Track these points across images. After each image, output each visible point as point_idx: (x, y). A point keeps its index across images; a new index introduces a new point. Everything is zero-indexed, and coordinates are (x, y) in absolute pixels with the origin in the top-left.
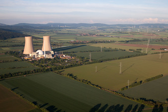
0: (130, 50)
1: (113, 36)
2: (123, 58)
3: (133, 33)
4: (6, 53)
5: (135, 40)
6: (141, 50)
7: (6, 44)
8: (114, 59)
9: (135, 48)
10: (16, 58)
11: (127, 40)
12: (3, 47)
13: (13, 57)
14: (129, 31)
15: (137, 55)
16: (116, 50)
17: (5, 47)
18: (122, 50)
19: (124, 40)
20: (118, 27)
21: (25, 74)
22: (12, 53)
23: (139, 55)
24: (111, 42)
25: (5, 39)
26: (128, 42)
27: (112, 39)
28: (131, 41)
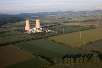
0: (87, 26)
1: (77, 18)
2: (83, 30)
3: (89, 16)
4: (15, 30)
5: (91, 20)
6: (93, 25)
7: (14, 25)
8: (77, 31)
9: (90, 25)
10: (21, 33)
11: (86, 20)
12: (13, 27)
13: (19, 32)
14: (87, 15)
15: (91, 29)
16: (79, 26)
17: (14, 27)
18: (82, 26)
19: (84, 20)
20: (80, 13)
21: (27, 40)
22: (18, 30)
23: (92, 28)
24: (76, 22)
25: (14, 22)
26: (86, 21)
27: (76, 20)
28: (88, 21)
